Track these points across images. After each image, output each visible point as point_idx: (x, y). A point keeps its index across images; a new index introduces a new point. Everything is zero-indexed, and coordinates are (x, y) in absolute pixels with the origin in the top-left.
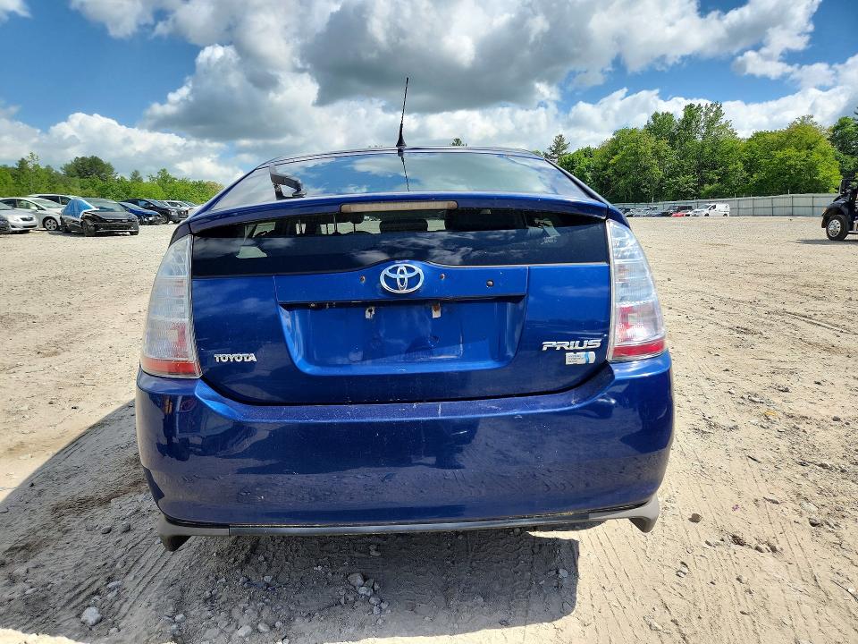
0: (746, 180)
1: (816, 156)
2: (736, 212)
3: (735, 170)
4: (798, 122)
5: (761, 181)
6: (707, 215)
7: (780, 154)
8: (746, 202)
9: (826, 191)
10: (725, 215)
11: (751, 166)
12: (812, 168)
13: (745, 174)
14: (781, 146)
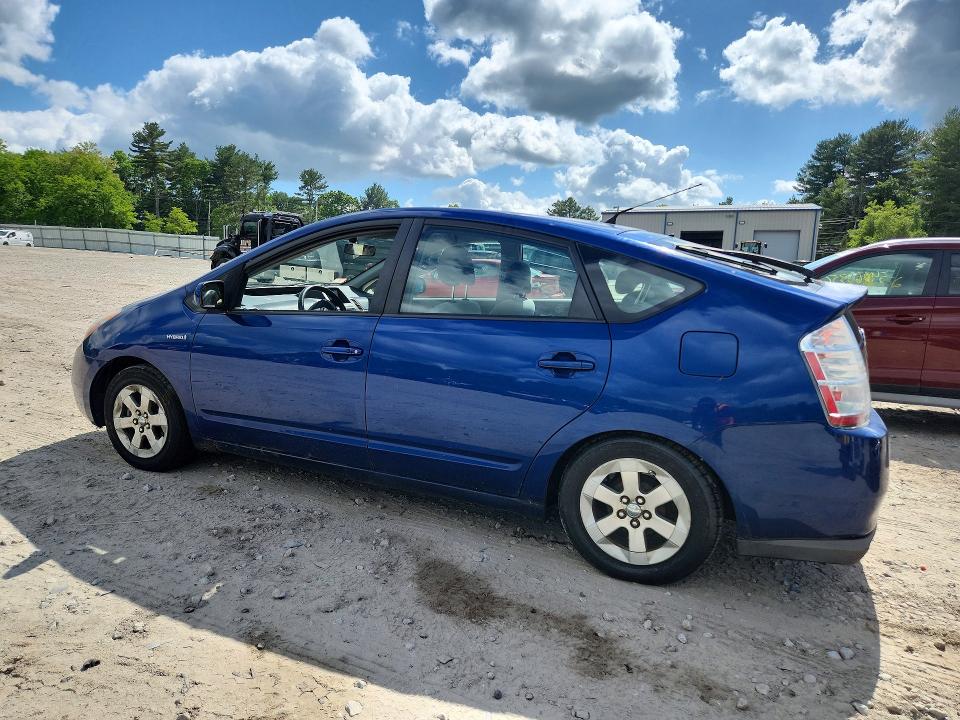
0: (31, 204)
1: (107, 189)
2: (41, 242)
3: (16, 190)
4: (81, 148)
5: (50, 207)
6: (6, 243)
7: (68, 180)
8: (51, 232)
9: (123, 227)
10: (29, 245)
11: (35, 189)
12: (105, 199)
13: (30, 197)
14: (66, 171)
